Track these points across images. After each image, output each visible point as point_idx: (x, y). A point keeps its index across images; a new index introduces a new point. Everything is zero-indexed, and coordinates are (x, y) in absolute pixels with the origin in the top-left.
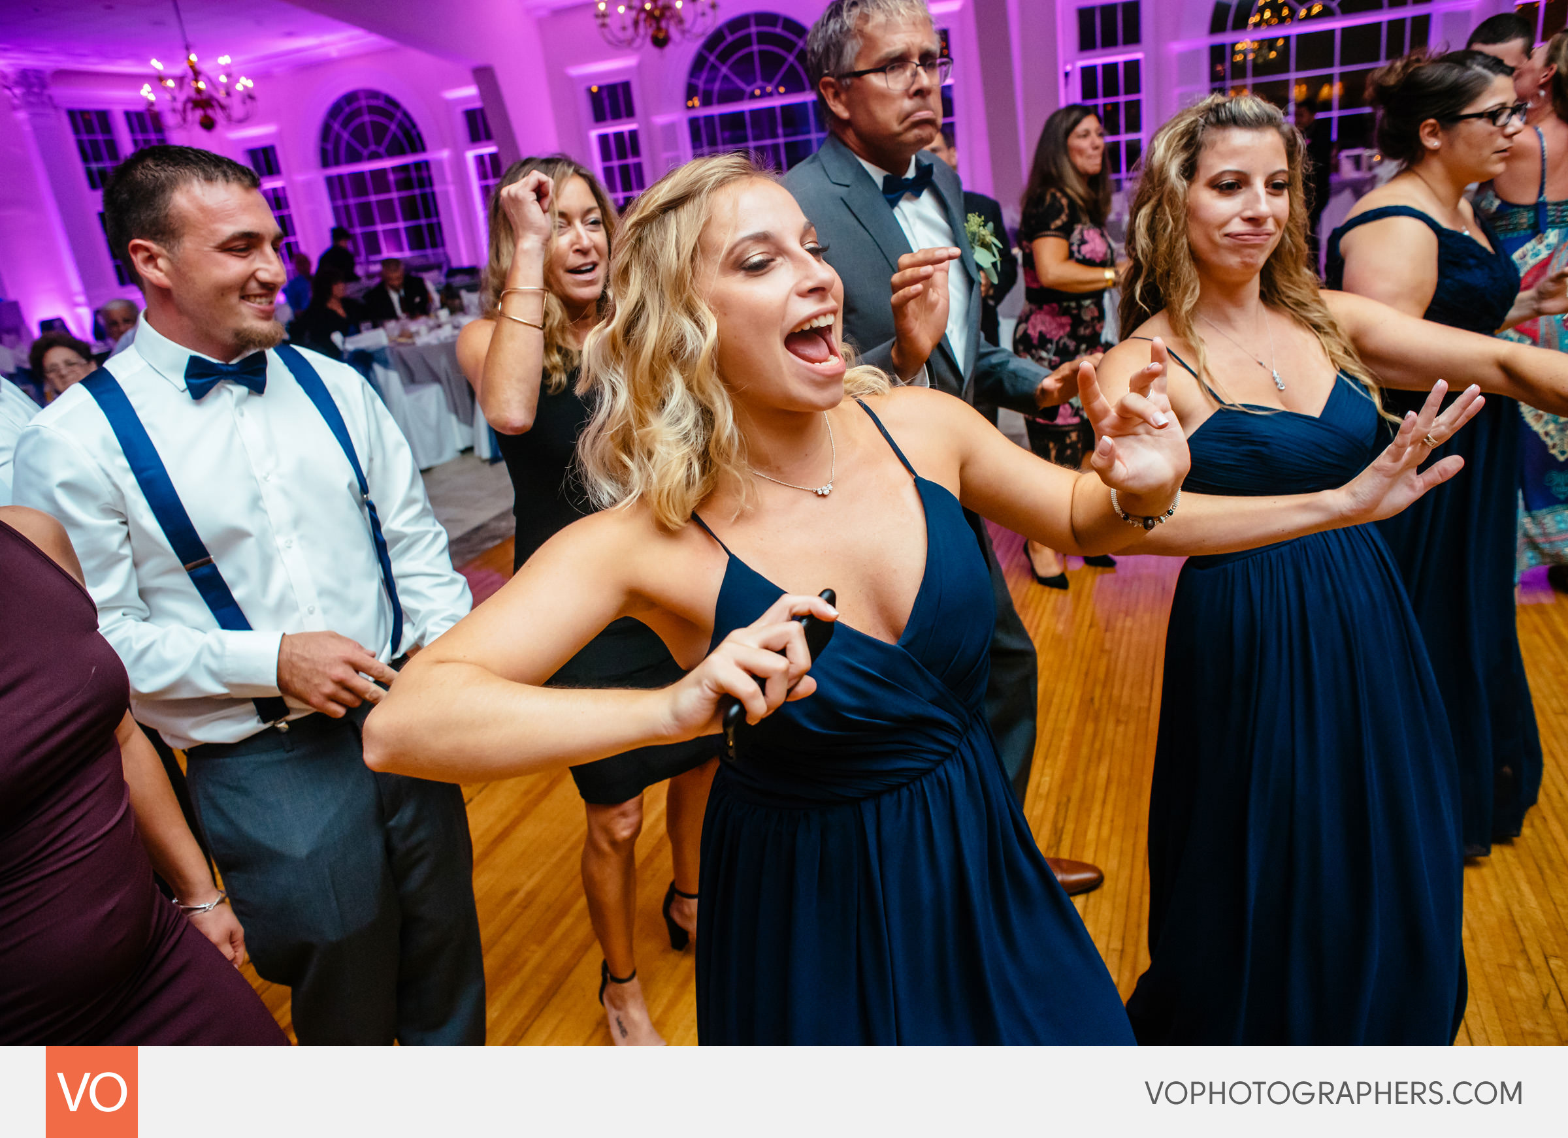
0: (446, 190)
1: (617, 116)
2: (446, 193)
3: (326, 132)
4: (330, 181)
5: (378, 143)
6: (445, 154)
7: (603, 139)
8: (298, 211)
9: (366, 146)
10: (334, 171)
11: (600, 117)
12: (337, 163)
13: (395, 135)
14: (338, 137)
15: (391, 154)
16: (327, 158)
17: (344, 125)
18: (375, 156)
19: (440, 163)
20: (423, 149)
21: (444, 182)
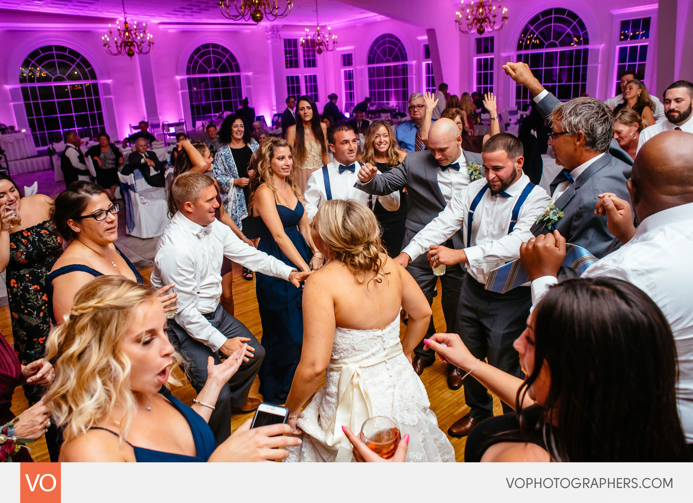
0: (412, 77)
1: (486, 51)
2: (412, 78)
3: (372, 50)
4: (369, 69)
5: (390, 56)
6: (414, 62)
7: (479, 61)
8: (356, 80)
9: (385, 57)
10: (371, 66)
11: (479, 52)
12: (373, 63)
13: (397, 53)
14: (376, 52)
15: (394, 60)
16: (370, 61)
17: (378, 48)
18: (388, 61)
19: (412, 65)
20: (407, 60)
21: (412, 74)
